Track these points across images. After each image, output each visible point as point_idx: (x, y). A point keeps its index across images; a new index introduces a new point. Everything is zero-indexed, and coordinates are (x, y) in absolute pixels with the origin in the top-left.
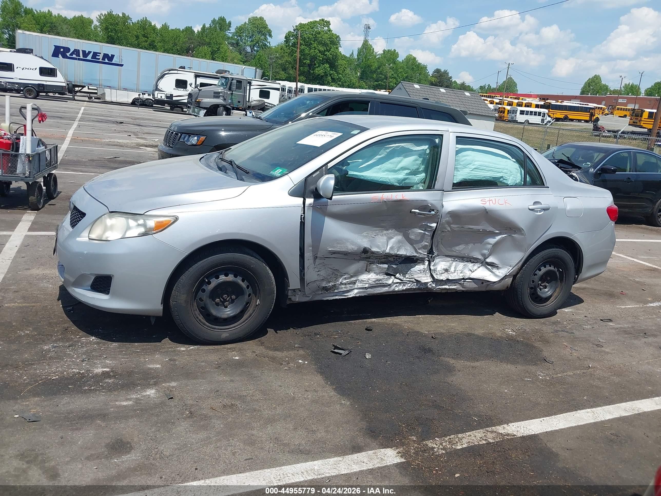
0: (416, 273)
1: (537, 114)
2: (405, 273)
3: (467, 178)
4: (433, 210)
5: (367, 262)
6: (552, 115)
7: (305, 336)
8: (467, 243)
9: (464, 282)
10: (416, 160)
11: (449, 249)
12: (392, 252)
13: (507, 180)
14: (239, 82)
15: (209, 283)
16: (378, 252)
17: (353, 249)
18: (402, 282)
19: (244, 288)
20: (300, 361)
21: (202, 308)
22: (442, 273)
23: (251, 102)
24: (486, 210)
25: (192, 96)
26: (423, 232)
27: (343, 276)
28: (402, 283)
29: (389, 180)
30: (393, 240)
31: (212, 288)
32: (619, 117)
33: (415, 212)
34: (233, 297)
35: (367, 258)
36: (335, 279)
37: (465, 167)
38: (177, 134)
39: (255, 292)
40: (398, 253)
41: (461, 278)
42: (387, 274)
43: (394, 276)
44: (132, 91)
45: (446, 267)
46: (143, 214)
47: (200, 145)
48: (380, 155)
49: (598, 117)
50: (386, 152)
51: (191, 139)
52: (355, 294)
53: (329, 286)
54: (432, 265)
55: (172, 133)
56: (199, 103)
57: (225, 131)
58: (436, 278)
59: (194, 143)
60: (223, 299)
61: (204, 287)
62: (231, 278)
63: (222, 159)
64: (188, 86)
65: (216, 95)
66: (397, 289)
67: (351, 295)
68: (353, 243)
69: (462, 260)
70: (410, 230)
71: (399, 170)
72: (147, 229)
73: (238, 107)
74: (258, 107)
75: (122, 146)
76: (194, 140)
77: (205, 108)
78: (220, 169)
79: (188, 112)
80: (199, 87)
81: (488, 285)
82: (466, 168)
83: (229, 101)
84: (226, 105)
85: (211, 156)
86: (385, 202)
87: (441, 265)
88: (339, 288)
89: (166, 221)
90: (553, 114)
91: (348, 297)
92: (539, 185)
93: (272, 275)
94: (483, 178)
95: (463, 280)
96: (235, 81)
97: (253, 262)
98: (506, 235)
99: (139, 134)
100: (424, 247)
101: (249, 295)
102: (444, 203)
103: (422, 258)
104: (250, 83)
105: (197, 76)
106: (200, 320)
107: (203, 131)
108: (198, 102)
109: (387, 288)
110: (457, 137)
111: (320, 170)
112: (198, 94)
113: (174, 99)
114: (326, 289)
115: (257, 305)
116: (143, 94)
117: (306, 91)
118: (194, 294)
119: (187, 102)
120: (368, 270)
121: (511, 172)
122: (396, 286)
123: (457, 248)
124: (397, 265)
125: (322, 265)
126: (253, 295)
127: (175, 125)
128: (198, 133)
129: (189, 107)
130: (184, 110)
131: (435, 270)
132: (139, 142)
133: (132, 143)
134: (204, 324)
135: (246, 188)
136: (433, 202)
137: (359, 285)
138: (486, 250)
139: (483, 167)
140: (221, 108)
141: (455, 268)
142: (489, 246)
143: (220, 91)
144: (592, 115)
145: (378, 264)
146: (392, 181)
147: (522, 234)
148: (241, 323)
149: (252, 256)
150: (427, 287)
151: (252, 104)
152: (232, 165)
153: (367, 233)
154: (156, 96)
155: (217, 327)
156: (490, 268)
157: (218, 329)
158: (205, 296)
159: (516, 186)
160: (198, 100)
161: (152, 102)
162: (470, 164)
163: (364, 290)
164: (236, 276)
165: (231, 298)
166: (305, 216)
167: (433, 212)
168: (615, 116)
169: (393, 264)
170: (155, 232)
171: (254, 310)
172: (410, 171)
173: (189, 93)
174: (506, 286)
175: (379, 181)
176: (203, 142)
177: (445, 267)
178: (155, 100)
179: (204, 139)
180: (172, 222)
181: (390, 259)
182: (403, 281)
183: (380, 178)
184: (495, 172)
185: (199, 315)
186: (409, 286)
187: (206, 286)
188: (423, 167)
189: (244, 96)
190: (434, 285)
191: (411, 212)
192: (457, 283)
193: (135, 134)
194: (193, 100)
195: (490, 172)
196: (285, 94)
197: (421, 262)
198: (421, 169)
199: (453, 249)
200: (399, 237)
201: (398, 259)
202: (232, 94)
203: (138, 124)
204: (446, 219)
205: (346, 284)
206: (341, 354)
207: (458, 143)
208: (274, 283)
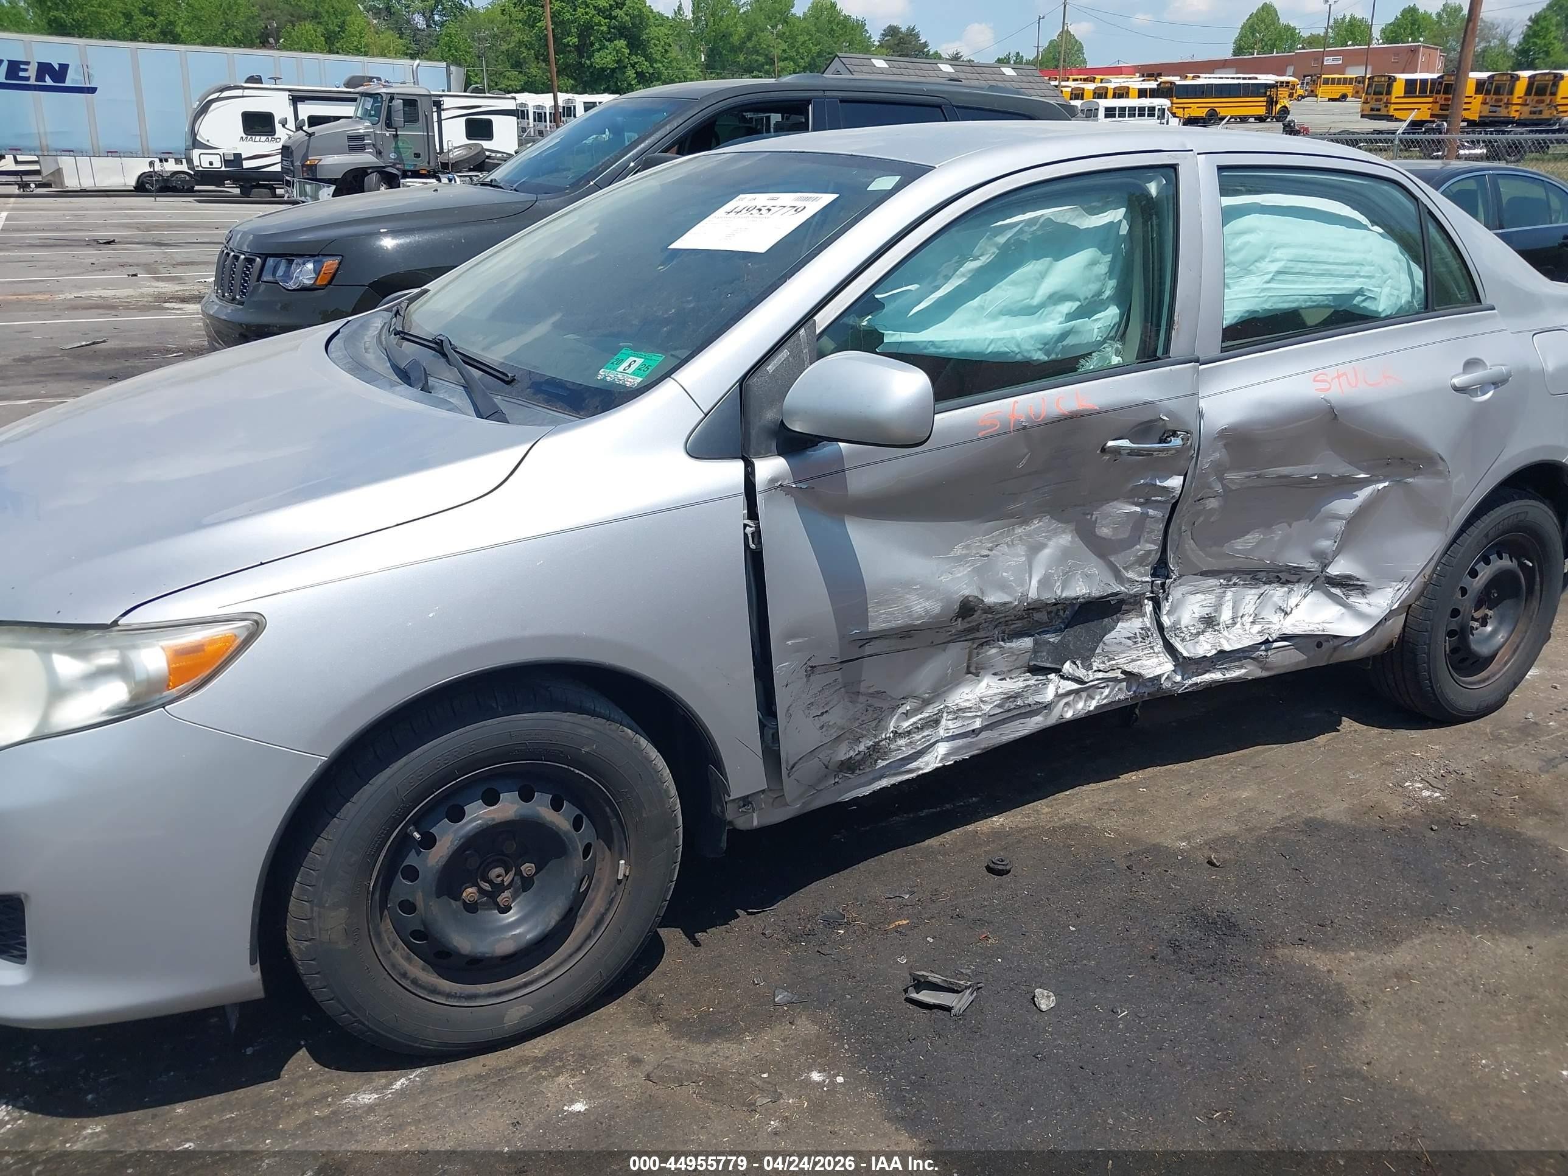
0: (1120, 648)
1: (1146, 112)
2: (1087, 654)
3: (1258, 308)
4: (1174, 434)
5: (969, 644)
6: (1179, 112)
7: (795, 939)
8: (1267, 525)
9: (1266, 650)
10: (1093, 263)
11: (1215, 549)
12: (1048, 596)
13: (1374, 299)
14: (411, 103)
15: (429, 841)
16: (1004, 604)
17: (927, 612)
18: (1085, 689)
19: (566, 833)
20: (816, 1076)
21: (417, 934)
22: (1198, 634)
23: (449, 151)
24: (1332, 409)
25: (292, 153)
26: (1138, 509)
27: (898, 707)
28: (1082, 690)
29: (1018, 346)
30: (1047, 552)
31: (445, 859)
32: (1330, 100)
33: (1117, 450)
34: (528, 868)
35: (970, 630)
36: (874, 723)
37: (1246, 269)
38: (250, 261)
39: (606, 835)
40: (1064, 595)
41: (1260, 639)
42: (1035, 670)
43: (1057, 671)
44: (132, 154)
45: (1207, 610)
46: (115, 623)
47: (326, 285)
48: (976, 259)
49: (1285, 107)
50: (996, 245)
51: (296, 271)
52: (942, 760)
53: (860, 752)
54: (1165, 612)
55: (236, 258)
56: (313, 168)
57: (394, 233)
58: (1186, 654)
59: (306, 282)
60: (491, 882)
61: (412, 860)
62: (509, 807)
63: (404, 335)
64: (278, 127)
65: (356, 143)
66: (1069, 715)
67: (927, 764)
68: (926, 590)
69: (1253, 578)
70: (1097, 509)
71: (1042, 306)
72: (137, 683)
73: (417, 169)
74: (468, 162)
75: (113, 307)
76: (305, 273)
77: (330, 182)
78: (405, 376)
79: (286, 196)
80: (306, 128)
81: (1335, 649)
82: (1249, 272)
83: (392, 156)
84: (384, 167)
85: (364, 326)
86: (1025, 427)
87: (1190, 607)
88: (891, 751)
89: (213, 642)
90: (1184, 108)
91: (921, 772)
92: (1464, 303)
93: (660, 762)
94: (1306, 301)
95: (1263, 647)
96: (398, 103)
97: (586, 732)
98: (1386, 484)
99: (161, 268)
100: (1141, 561)
101: (587, 849)
102: (1203, 404)
103: (1135, 596)
104: (438, 104)
105: (297, 99)
106: (415, 982)
107: (332, 241)
108: (310, 166)
109: (1038, 719)
110: (1221, 168)
111: (789, 344)
112: (308, 146)
113: (247, 164)
114: (849, 766)
115: (619, 882)
116: (161, 161)
117: (580, 111)
118: (377, 896)
119: (280, 170)
120: (973, 670)
121: (1384, 272)
122: (1067, 704)
123: (1239, 544)
124: (1061, 630)
125: (832, 691)
126: (599, 845)
127: (245, 233)
128: (314, 252)
129: (288, 183)
130: (278, 191)
131: (1176, 627)
132: (164, 290)
133: (142, 295)
134: (434, 991)
135: (522, 449)
136: (1172, 405)
137: (948, 726)
138: (1327, 538)
139: (1301, 265)
140: (374, 177)
141: (1235, 608)
142: (1338, 526)
143: (361, 131)
144: (1271, 102)
145: (1003, 640)
146: (1026, 347)
147: (1439, 474)
148: (570, 956)
149: (581, 711)
150: (1160, 688)
151: (451, 156)
152: (444, 355)
153: (967, 547)
154: (196, 162)
155: (483, 988)
156: (1341, 594)
157: (490, 995)
158: (418, 892)
159: (1401, 316)
160: (308, 162)
161: (188, 178)
162: (1261, 258)
163: (969, 740)
164: (526, 796)
165: (519, 873)
166: (758, 528)
167: (1176, 442)
168: (1319, 99)
169: (1047, 632)
170: (174, 692)
171: (611, 902)
172: (1078, 303)
173: (283, 146)
174: (1387, 642)
175: (984, 355)
176: (334, 275)
177: (1205, 612)
178: (197, 172)
179: (336, 266)
180: (238, 641)
181: (1037, 616)
182: (1087, 683)
183: (987, 342)
184: (1338, 276)
185: (408, 959)
186: (1107, 697)
187: (418, 853)
188: (1112, 283)
189: (429, 139)
190: (1178, 678)
191: (1104, 450)
192: (1246, 658)
193: (149, 268)
194: (298, 163)
195: (1324, 279)
196: (528, 124)
197: (1132, 607)
198: (1108, 293)
199: (1226, 549)
200: (1065, 539)
201: (1061, 613)
202: (396, 136)
203: (156, 240)
204: (1212, 458)
205: (909, 733)
206: (948, 1009)
207: (1226, 190)
208: (673, 791)
